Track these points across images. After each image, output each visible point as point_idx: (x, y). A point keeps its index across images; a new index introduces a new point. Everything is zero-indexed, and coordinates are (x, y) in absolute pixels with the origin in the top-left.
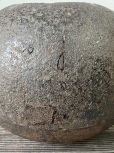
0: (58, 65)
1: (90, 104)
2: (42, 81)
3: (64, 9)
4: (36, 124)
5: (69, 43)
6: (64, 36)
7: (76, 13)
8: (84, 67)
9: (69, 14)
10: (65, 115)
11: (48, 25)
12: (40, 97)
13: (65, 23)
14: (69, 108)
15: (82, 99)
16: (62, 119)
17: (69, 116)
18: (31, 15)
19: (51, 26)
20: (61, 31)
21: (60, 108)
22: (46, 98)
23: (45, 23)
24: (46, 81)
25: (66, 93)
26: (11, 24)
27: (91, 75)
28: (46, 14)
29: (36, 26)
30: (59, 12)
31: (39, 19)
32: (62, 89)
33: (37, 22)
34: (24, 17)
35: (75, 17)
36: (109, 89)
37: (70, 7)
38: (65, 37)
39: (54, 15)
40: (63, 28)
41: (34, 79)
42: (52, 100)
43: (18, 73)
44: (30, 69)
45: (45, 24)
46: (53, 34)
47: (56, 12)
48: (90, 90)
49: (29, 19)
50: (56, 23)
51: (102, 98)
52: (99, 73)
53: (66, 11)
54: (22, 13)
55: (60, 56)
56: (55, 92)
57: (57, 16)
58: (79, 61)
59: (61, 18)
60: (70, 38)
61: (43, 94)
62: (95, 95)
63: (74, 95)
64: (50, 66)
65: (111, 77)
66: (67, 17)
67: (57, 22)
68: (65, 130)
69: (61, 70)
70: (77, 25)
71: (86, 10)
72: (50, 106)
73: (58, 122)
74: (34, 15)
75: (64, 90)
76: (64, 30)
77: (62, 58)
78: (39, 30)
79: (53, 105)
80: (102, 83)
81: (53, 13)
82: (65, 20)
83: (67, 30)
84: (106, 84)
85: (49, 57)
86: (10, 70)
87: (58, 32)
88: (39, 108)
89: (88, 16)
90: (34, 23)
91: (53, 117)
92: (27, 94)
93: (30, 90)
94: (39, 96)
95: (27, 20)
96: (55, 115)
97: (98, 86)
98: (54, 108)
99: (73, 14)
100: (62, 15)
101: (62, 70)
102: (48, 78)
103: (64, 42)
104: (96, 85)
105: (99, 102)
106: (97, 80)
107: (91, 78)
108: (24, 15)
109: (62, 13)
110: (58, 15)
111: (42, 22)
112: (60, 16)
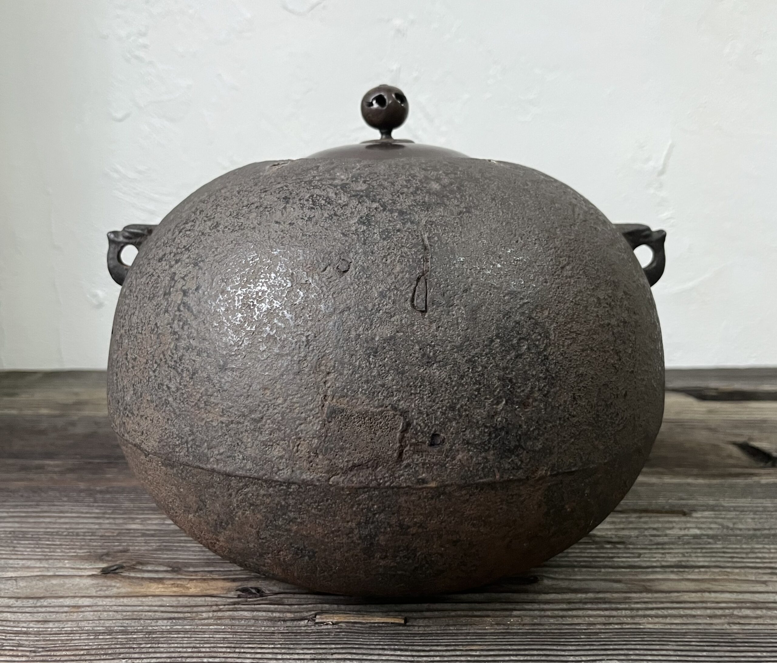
0: (412, 300)
1: (500, 407)
2: (373, 339)
3: (421, 175)
4: (354, 466)
5: (437, 250)
6: (426, 235)
7: (451, 184)
8: (479, 307)
9: (435, 186)
10: (435, 436)
11: (384, 210)
12: (367, 382)
13: (427, 207)
14: (443, 413)
15: (478, 390)
16: (425, 447)
17: (443, 441)
18: (336, 186)
19: (391, 211)
20: (418, 223)
21: (420, 413)
22: (383, 386)
23: (375, 205)
24: (385, 340)
25: (435, 372)
26: (285, 208)
27: (498, 328)
28: (374, 183)
29: (352, 213)
30: (408, 181)
31: (359, 196)
32: (425, 360)
33: (354, 202)
34: (317, 191)
35: (452, 192)
36: (547, 370)
37: (435, 169)
38: (429, 238)
39: (398, 187)
40: (422, 217)
41: (353, 334)
42: (398, 391)
43: (310, 323)
44: (342, 312)
45: (376, 209)
46: (398, 230)
47: (401, 181)
48: (497, 366)
49: (332, 195)
50: (405, 206)
51: (532, 392)
52: (518, 323)
53: (426, 178)
54: (310, 182)
55: (418, 279)
56: (407, 367)
57: (405, 190)
58: (465, 291)
59: (414, 193)
60: (440, 239)
61: (375, 373)
62: (510, 380)
63: (455, 378)
64: (394, 302)
65: (552, 337)
66: (429, 192)
67: (405, 203)
68: (433, 485)
69: (422, 312)
70: (456, 210)
71: (478, 176)
72: (394, 409)
73: (416, 456)
74: (344, 187)
75: (429, 364)
76: (424, 222)
77: (421, 284)
78: (361, 222)
79: (402, 405)
80: (529, 349)
81: (393, 184)
82: (427, 199)
83: (432, 223)
84: (539, 353)
85: (390, 281)
86: (288, 316)
87: (409, 225)
88: (363, 415)
89: (483, 190)
90: (346, 205)
91: (400, 442)
92: (332, 376)
93: (342, 363)
94: (364, 379)
95: (328, 197)
96: (407, 435)
97: (518, 356)
98: (404, 413)
99: (444, 187)
100: (417, 189)
101: (424, 312)
102: (387, 331)
103: (425, 248)
104: (513, 354)
105: (524, 404)
106: (515, 341)
107: (497, 336)
108: (315, 187)
109: (416, 183)
110: (406, 186)
111: (368, 203)
112: (411, 190)
